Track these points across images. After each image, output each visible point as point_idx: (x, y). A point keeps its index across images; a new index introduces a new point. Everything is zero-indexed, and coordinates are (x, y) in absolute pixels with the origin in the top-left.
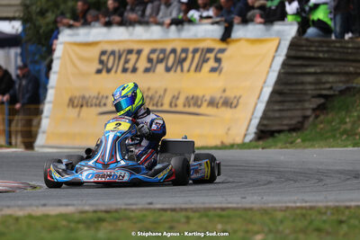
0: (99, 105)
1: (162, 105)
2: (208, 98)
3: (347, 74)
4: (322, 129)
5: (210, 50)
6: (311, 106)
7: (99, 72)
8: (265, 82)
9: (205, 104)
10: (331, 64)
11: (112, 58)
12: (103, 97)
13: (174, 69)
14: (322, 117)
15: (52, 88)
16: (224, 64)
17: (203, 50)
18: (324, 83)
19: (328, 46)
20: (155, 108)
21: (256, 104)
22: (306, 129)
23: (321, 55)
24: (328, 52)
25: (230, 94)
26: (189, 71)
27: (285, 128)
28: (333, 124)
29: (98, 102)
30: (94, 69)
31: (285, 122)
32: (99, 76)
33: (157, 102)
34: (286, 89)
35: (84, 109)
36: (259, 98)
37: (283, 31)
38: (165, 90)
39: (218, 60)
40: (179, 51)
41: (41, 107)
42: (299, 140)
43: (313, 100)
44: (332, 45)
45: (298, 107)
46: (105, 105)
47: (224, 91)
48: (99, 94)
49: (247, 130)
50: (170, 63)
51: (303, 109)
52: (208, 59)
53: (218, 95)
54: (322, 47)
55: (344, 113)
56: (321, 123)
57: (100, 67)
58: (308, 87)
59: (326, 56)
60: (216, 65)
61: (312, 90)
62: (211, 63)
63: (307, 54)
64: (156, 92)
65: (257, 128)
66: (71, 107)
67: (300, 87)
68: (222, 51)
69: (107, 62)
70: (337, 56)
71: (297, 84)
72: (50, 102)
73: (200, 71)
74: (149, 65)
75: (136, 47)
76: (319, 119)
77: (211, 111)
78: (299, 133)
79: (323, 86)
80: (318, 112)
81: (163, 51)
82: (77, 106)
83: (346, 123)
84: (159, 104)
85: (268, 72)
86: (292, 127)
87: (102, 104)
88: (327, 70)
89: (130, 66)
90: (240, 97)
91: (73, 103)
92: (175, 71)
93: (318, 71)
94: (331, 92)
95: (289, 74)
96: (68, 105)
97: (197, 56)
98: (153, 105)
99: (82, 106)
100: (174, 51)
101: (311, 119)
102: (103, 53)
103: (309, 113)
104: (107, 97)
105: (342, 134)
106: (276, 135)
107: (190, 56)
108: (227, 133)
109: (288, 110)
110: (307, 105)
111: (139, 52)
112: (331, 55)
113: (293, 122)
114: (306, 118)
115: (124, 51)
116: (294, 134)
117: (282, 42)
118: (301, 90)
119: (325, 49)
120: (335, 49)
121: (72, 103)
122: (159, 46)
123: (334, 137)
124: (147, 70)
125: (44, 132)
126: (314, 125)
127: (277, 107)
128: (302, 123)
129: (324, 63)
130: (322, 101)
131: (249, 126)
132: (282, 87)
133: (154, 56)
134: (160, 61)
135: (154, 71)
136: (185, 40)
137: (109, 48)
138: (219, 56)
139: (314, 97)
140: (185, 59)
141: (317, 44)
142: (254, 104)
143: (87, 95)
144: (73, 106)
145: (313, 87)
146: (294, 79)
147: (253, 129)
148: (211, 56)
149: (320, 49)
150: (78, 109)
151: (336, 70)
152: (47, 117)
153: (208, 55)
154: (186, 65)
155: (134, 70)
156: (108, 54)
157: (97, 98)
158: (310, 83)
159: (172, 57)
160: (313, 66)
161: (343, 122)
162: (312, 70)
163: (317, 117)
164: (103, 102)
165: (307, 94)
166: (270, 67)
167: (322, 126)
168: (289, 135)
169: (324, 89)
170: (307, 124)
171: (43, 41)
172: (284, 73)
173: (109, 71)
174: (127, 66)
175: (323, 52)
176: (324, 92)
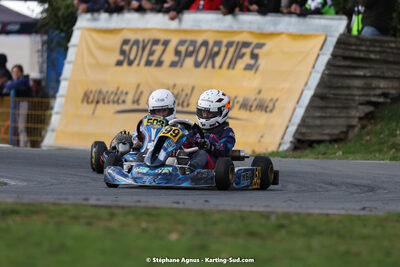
0: (118, 102)
1: (188, 105)
2: (241, 99)
4: (367, 141)
5: (246, 45)
6: (358, 115)
7: (119, 63)
8: (306, 84)
9: (237, 106)
10: (384, 67)
11: (135, 48)
12: (122, 93)
13: (204, 64)
14: (369, 127)
15: (66, 79)
16: (262, 62)
17: (238, 43)
18: (375, 88)
19: (381, 47)
20: (180, 108)
21: (295, 109)
22: (350, 141)
23: (372, 56)
24: (380, 52)
25: (266, 96)
26: (221, 67)
27: (327, 138)
28: (382, 136)
29: (116, 99)
30: (114, 61)
31: (327, 131)
32: (119, 68)
33: (183, 102)
34: (330, 93)
35: (101, 105)
36: (298, 102)
37: (331, 27)
38: (193, 89)
39: (254, 56)
40: (211, 44)
41: (52, 101)
42: (341, 153)
43: (360, 107)
44: (386, 45)
45: (342, 115)
46: (124, 102)
47: (260, 92)
48: (118, 89)
49: (282, 138)
50: (200, 58)
51: (348, 118)
52: (244, 54)
53: (252, 96)
54: (374, 46)
55: (394, 124)
56: (368, 134)
57: (121, 58)
58: (356, 92)
59: (378, 57)
60: (252, 62)
61: (360, 96)
62: (247, 60)
63: (356, 54)
64: (182, 90)
65: (294, 136)
66: (85, 103)
67: (346, 92)
68: (260, 46)
69: (129, 53)
70: (391, 59)
71: (342, 87)
72: (61, 96)
73: (233, 68)
74: (176, 59)
75: (162, 37)
76: (366, 130)
77: (244, 114)
78: (341, 145)
79: (372, 93)
80: (365, 122)
81: (193, 43)
82: (92, 102)
83: (395, 136)
84: (185, 104)
85: (311, 73)
86: (334, 137)
87: (120, 101)
88: (379, 73)
89: (155, 58)
90: (277, 100)
91: (88, 99)
92: (206, 67)
93: (368, 74)
94: (381, 100)
95: (334, 76)
96: (83, 101)
97: (232, 50)
98: (178, 105)
99: (98, 102)
100: (205, 43)
101: (357, 129)
102: (126, 42)
103: (355, 122)
104: (127, 93)
105: (390, 148)
106: (315, 145)
107: (223, 49)
108: (260, 141)
109: (330, 117)
110: (353, 113)
111: (166, 43)
112: (384, 56)
113: (336, 132)
114: (351, 127)
115: (149, 41)
116: (336, 146)
117: (329, 39)
118: (347, 95)
119: (378, 49)
120: (389, 50)
121: (86, 98)
122: (189, 37)
123: (380, 151)
124: (173, 64)
125: (53, 131)
126: (360, 136)
127: (318, 114)
128: (346, 133)
129: (376, 66)
130: (371, 109)
131: (285, 133)
132: (325, 91)
133: (182, 49)
134: (189, 54)
135: (181, 66)
136: (218, 32)
137: (132, 37)
138: (256, 51)
139: (361, 104)
140: (217, 54)
141: (368, 43)
142: (292, 109)
143: (104, 90)
144: (88, 102)
145: (361, 92)
146: (340, 82)
147: (289, 138)
148: (247, 51)
149: (371, 49)
150: (93, 105)
151: (390, 74)
152: (57, 113)
153: (244, 50)
154: (218, 60)
155: (160, 63)
156: (131, 43)
157: (116, 94)
158: (358, 88)
159: (203, 50)
160: (362, 68)
161: (392, 134)
162: (361, 73)
163: (363, 127)
164: (122, 98)
165: (354, 100)
166: (313, 67)
167: (368, 138)
168: (330, 146)
169: (375, 96)
170: (351, 135)
171: (62, 26)
172: (329, 75)
173: (130, 63)
174: (151, 58)
175: (375, 52)
176: (374, 99)
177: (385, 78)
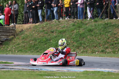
3: (7, 36)
10: (3, 33)
14: (1, 46)
18: (2, 38)
24: (2, 30)
28: (5, 48)
55: (7, 45)
70: (5, 31)
79: (1, 39)
83: (9, 48)
88: (2, 34)
94: (3, 40)
120: (4, 29)
129: (2, 33)
130: (1, 42)
151: (5, 34)
161: (8, 48)
167: (2, 49)
169: (2, 39)
175: (1, 30)
176: (1, 40)
177: (4, 35)
